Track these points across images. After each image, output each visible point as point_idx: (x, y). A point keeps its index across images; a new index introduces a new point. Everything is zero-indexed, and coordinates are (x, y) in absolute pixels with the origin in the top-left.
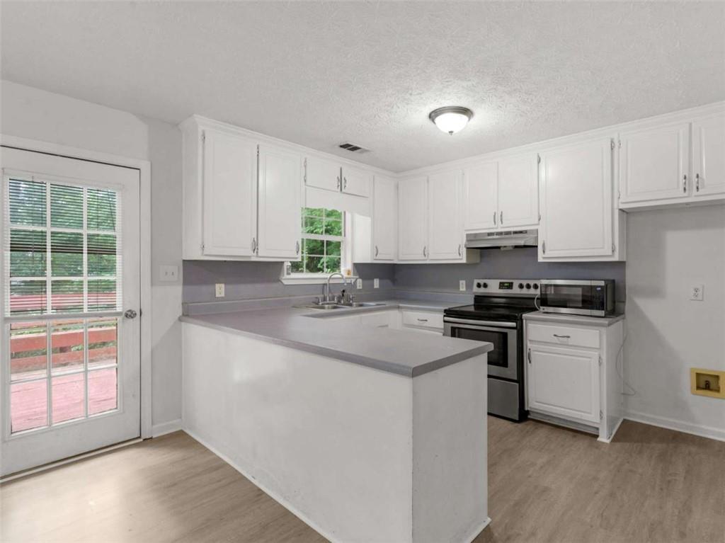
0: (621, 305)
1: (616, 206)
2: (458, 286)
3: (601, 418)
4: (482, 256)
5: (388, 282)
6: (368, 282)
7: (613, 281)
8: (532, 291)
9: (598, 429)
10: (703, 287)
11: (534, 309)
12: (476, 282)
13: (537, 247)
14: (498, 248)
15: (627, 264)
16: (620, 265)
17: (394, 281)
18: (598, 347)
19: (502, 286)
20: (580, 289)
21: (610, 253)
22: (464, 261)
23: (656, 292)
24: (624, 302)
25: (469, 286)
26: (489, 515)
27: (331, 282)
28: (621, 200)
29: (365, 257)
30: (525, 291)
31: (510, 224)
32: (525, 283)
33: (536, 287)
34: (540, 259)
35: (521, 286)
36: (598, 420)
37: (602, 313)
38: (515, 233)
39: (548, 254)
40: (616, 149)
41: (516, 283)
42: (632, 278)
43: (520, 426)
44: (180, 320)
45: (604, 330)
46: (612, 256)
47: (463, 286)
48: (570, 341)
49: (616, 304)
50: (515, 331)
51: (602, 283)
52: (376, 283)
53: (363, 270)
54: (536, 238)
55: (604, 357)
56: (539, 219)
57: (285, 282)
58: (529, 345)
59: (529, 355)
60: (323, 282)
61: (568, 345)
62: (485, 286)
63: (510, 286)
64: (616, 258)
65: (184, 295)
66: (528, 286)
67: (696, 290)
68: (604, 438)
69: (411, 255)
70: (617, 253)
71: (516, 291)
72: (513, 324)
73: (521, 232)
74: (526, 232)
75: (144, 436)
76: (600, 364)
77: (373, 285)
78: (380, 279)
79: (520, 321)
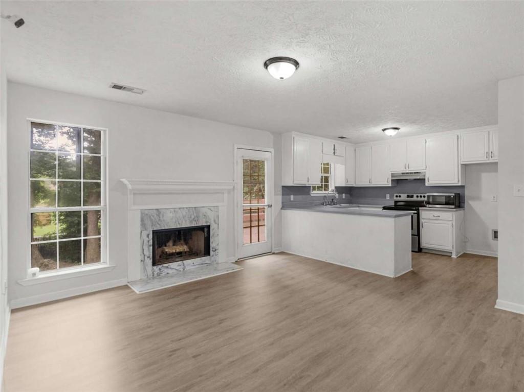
0: (463, 204)
1: (459, 163)
2: (385, 197)
3: (453, 248)
4: (397, 183)
5: (348, 195)
6: (341, 195)
7: (459, 194)
8: (423, 199)
9: (451, 253)
10: (497, 196)
11: (424, 206)
12: (395, 195)
13: (424, 179)
14: (407, 179)
15: (465, 187)
16: (463, 187)
17: (351, 195)
18: (451, 219)
19: (408, 196)
20: (444, 197)
21: (457, 182)
22: (390, 185)
23: (478, 198)
24: (464, 203)
25: (391, 197)
26: (412, 267)
27: (329, 195)
28: (462, 160)
29: (342, 183)
30: (419, 199)
31: (413, 169)
32: (419, 195)
33: (424, 197)
34: (426, 185)
35: (417, 197)
36: (452, 249)
37: (453, 207)
38: (415, 173)
39: (430, 182)
40: (459, 140)
41: (415, 196)
42: (467, 193)
43: (418, 253)
44: (281, 209)
45: (454, 213)
46: (458, 183)
47: (388, 196)
48: (440, 218)
49: (461, 204)
50: (416, 215)
51: (454, 195)
52: (344, 195)
53: (339, 190)
54: (425, 176)
55: (454, 224)
56: (426, 167)
57: (312, 195)
58: (422, 221)
59: (422, 225)
60: (324, 195)
61: (438, 220)
62: (400, 196)
63: (412, 196)
64: (460, 184)
65: (283, 199)
66: (421, 197)
67: (494, 197)
68: (454, 256)
69: (363, 182)
70: (460, 182)
71: (415, 198)
72: (416, 212)
73: (417, 173)
74: (420, 173)
75: (273, 252)
76: (452, 227)
77: (342, 196)
78: (345, 193)
79: (418, 210)
